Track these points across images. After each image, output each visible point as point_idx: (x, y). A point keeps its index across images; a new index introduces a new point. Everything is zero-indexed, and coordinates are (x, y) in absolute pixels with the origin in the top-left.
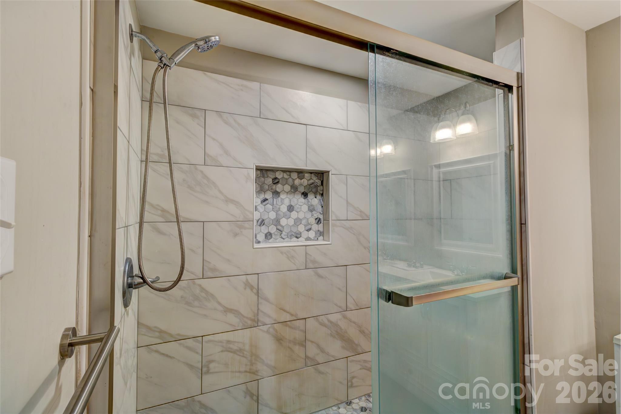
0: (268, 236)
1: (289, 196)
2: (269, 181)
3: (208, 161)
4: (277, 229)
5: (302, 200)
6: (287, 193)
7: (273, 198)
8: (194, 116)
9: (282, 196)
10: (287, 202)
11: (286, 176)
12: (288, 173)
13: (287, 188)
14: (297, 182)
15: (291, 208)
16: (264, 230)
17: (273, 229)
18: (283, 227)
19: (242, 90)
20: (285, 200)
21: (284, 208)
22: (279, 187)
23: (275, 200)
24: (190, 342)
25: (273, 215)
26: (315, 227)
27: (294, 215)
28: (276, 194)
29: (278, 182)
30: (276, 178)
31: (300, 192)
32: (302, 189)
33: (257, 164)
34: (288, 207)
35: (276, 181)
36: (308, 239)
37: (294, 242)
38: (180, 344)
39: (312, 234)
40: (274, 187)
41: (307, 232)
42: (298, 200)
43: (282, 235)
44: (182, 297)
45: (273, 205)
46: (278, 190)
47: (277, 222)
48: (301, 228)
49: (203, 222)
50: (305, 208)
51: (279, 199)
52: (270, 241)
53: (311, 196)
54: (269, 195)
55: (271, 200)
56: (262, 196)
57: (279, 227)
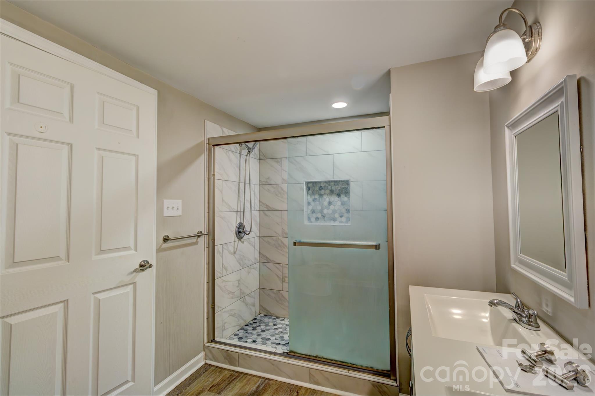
0: (317, 219)
1: (328, 196)
2: (317, 188)
3: (284, 183)
4: (322, 215)
5: (337, 198)
6: (328, 194)
7: (319, 197)
8: (277, 162)
9: (325, 197)
10: (327, 200)
11: (327, 185)
12: (328, 183)
13: (328, 191)
14: (334, 188)
15: (330, 203)
16: (315, 215)
17: (319, 215)
18: (325, 214)
19: (298, 144)
20: (327, 199)
21: (326, 203)
22: (323, 192)
23: (320, 199)
24: (277, 265)
25: (319, 208)
26: (346, 215)
27: (332, 207)
28: (321, 195)
29: (322, 189)
30: (321, 187)
31: (336, 194)
32: (337, 192)
33: (306, 181)
34: (328, 202)
35: (321, 188)
36: (341, 222)
37: (332, 223)
38: (274, 265)
39: (344, 219)
40: (320, 192)
41: (340, 218)
42: (334, 199)
43: (325, 219)
44: (274, 244)
45: (319, 202)
46: (322, 193)
47: (321, 211)
48: (337, 215)
49: (282, 211)
50: (339, 203)
51: (323, 198)
52: (318, 222)
53: (342, 196)
54: (317, 197)
55: (318, 199)
56: (313, 197)
57: (323, 215)
